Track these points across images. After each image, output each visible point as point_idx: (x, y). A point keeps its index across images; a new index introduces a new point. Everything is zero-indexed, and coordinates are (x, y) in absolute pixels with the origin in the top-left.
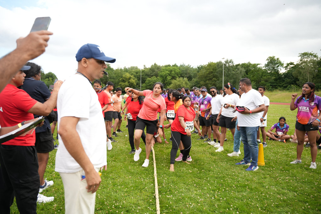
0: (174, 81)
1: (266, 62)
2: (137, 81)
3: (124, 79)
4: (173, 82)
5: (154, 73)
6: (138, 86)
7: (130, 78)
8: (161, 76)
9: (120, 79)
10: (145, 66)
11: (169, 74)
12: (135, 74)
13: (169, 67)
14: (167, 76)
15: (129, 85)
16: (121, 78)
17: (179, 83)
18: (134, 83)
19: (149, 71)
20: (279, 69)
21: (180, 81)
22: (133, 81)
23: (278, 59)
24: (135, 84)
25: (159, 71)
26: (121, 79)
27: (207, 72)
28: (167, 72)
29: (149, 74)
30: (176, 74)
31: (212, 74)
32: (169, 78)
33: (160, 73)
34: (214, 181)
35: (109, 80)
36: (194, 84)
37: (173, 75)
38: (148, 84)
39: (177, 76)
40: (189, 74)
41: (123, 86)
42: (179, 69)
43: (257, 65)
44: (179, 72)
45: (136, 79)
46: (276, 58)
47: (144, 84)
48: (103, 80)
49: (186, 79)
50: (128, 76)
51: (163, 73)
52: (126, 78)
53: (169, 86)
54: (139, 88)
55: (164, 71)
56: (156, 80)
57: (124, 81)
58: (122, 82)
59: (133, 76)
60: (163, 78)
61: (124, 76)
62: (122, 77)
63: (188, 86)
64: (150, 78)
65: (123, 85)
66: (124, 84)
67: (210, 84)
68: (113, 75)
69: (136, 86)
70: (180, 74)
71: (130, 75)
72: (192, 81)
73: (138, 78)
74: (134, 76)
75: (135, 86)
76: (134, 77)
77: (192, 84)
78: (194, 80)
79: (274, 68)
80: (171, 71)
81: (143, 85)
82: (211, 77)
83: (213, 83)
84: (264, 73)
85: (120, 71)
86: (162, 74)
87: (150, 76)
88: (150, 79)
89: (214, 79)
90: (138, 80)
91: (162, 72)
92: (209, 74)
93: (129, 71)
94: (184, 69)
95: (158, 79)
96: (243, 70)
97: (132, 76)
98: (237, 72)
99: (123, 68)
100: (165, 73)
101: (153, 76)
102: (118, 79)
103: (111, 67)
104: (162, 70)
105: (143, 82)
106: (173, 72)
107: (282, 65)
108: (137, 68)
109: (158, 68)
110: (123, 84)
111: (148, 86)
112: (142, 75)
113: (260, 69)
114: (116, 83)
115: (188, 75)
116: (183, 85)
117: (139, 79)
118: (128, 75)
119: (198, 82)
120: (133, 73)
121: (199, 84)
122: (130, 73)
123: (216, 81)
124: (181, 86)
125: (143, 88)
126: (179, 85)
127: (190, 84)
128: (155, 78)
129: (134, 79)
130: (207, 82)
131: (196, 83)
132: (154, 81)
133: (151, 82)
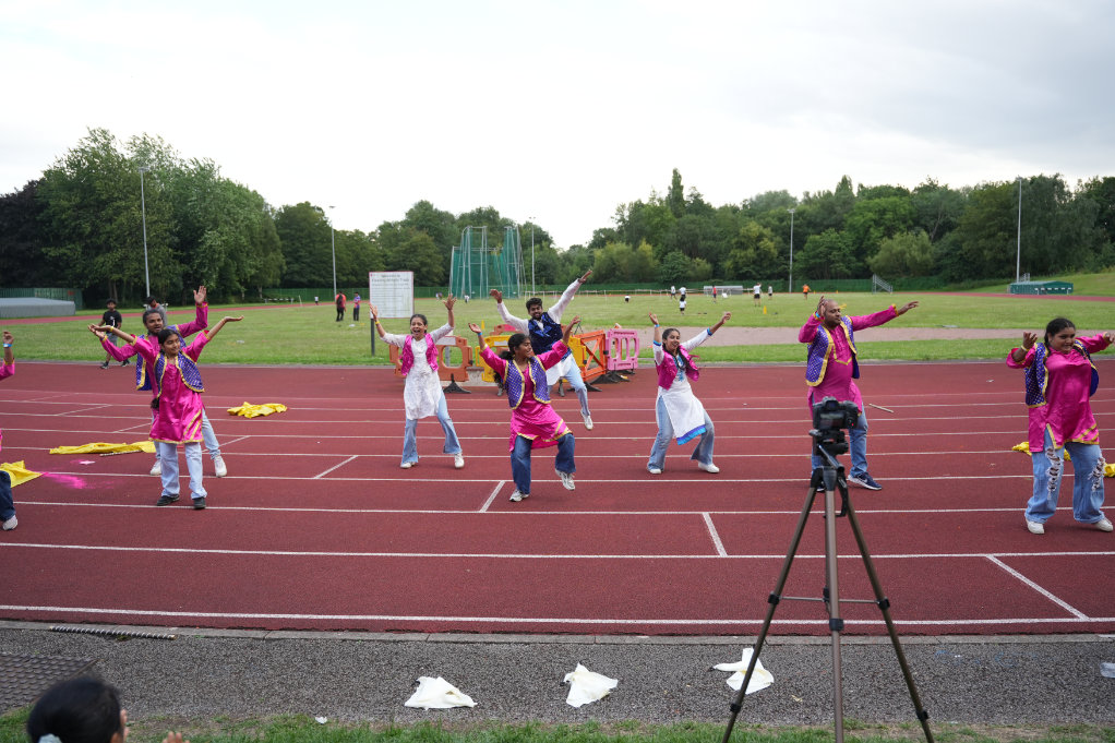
0: (886, 243)
2: (782, 244)
3: (743, 240)
4: (883, 246)
5: (834, 217)
7: (760, 237)
8: (853, 227)
9: (733, 241)
10: (807, 194)
11: (875, 221)
12: (777, 223)
13: (877, 200)
14: (870, 226)
15: (759, 255)
16: (735, 236)
17: (899, 248)
18: (772, 250)
19: (818, 213)
21: (903, 241)
22: (769, 245)
24: (775, 252)
25: (846, 212)
26: (736, 239)
27: (982, 216)
28: (870, 215)
29: (818, 220)
30: (898, 219)
31: (996, 221)
32: (875, 233)
33: (850, 221)
35: (702, 244)
36: (945, 251)
37: (888, 224)
38: (811, 254)
39: (902, 227)
40: (944, 215)
41: (740, 261)
42: (912, 203)
44: (911, 213)
45: (778, 239)
47: (800, 253)
48: (684, 243)
49: (924, 235)
50: (754, 232)
51: (858, 220)
52: (749, 238)
53: (872, 255)
55: (861, 213)
56: (835, 239)
57: (742, 246)
58: (736, 248)
59: (769, 229)
60: (858, 232)
61: (742, 231)
62: (737, 234)
63: (928, 256)
64: (819, 234)
65: (741, 257)
66: (743, 254)
67: (991, 250)
68: (713, 228)
70: (913, 220)
71: (761, 228)
72: (943, 241)
73: (784, 233)
74: (772, 230)
75: (775, 260)
76: (773, 234)
77: (941, 249)
78: (950, 237)
80: (883, 212)
81: (796, 257)
82: (992, 229)
83: (998, 245)
85: (730, 215)
86: (855, 223)
87: (821, 228)
88: (818, 237)
89: (1000, 234)
90: (784, 241)
91: (854, 214)
92: (989, 218)
93: (757, 216)
94: (929, 203)
95: (842, 236)
97: (767, 232)
98: (1071, 213)
99: (740, 206)
100: (862, 220)
101: (827, 227)
102: (727, 239)
103: (705, 203)
104: (853, 209)
105: (799, 246)
106: (889, 216)
109: (847, 202)
110: (740, 253)
111: (814, 257)
112: (795, 226)
114: (720, 252)
115: (940, 221)
116: (913, 252)
117: (785, 235)
118: (754, 227)
119: (957, 245)
120: (770, 219)
121: (960, 248)
122: (762, 221)
123: (1006, 240)
124: (908, 255)
125: (797, 265)
126: (903, 253)
127: (935, 249)
128: (831, 235)
129: (772, 241)
130: (981, 242)
131: (953, 247)
132: (831, 242)
133: (821, 246)
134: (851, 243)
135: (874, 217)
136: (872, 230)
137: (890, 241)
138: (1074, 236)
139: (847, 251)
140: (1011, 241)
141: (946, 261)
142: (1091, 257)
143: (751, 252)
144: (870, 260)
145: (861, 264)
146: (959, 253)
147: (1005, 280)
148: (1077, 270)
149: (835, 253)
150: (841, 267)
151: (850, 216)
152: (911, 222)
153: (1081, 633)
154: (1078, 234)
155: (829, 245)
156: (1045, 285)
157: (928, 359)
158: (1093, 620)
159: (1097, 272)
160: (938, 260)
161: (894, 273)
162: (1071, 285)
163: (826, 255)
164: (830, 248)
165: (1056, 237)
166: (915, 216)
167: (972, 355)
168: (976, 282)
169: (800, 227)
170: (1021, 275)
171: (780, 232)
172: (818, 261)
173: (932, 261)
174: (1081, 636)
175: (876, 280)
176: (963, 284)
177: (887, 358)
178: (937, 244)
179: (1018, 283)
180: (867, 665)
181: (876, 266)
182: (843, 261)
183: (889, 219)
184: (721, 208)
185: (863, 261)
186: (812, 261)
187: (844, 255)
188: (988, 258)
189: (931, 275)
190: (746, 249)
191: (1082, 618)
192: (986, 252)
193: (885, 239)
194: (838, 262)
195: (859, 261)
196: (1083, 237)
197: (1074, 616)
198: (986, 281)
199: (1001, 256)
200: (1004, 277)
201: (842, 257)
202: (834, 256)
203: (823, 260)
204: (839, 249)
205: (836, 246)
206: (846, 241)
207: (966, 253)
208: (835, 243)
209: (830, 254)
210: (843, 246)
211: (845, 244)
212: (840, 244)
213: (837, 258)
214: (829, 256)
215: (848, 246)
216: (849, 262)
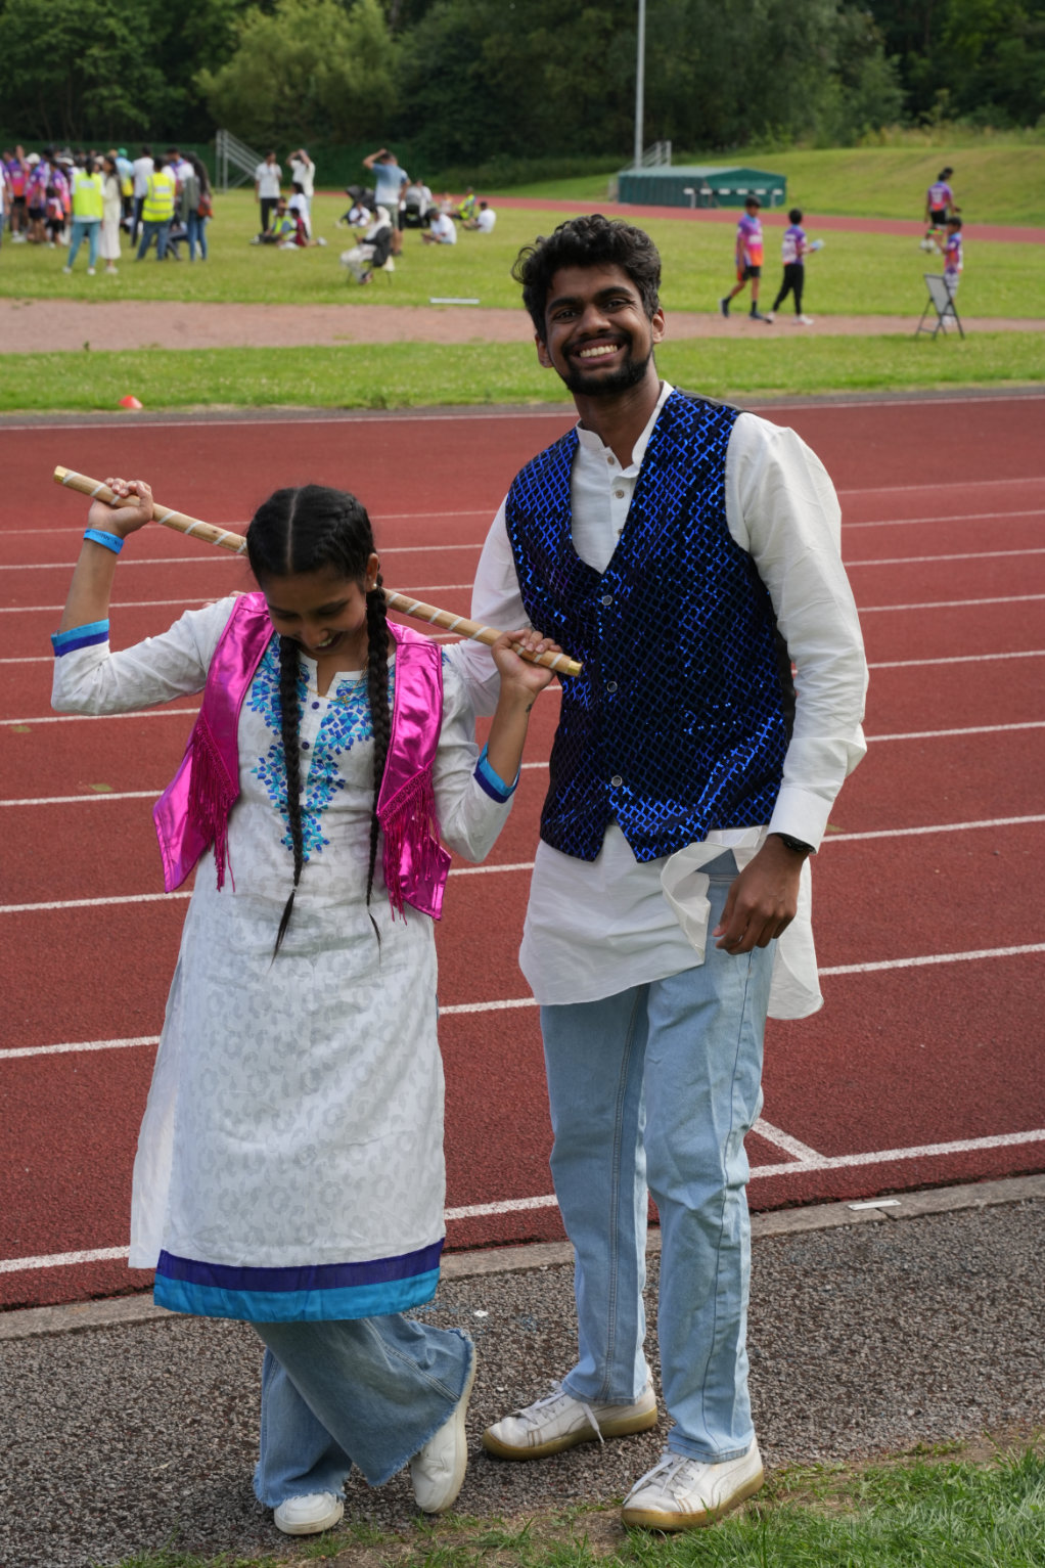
0: (254, 26)
4: (247, 34)
17: (295, 46)
21: (313, 23)
36: (432, 61)
38: (21, 49)
53: (215, 64)
63: (382, 75)
67: (564, 62)
72: (425, 27)
77: (421, 54)
78: (446, 15)
83: (584, 50)
89: (590, 14)
116: (337, 60)
119: (464, 42)
121: (476, 54)
123: (606, 34)
124: (322, 68)
126: (306, 61)
127: (398, 51)
130: (537, 38)
131: (454, 51)
132: (81, 13)
133: (51, 26)
134: (145, 21)
137: (265, 20)
138: (788, 30)
139: (135, 47)
140: (621, 37)
141: (437, 96)
142: (831, 94)
144: (205, 79)
145: (179, 93)
146: (472, 68)
147: (604, 161)
148: (796, 139)
149: (96, 51)
150: (117, 99)
153: (806, 1204)
154: (801, 26)
155: (77, 23)
156: (712, 180)
157: (380, 403)
158: (836, 1163)
159: (848, 144)
160: (411, 90)
161: (279, 127)
162: (781, 182)
167: (510, 393)
168: (522, 166)
170: (648, 145)
172: (43, 75)
173: (392, 90)
174: (804, 1212)
175: (227, 146)
176: (484, 171)
177: (260, 401)
178: (408, 37)
179: (639, 170)
180: (210, 1375)
181: (226, 99)
182: (125, 84)
185: (187, 83)
186: (23, 76)
187: (126, 60)
188: (557, 89)
189: (393, 137)
191: (808, 1160)
192: (549, 70)
193: (253, 12)
194: (107, 82)
195: (172, 81)
196: (813, 37)
197: (784, 1157)
198: (554, 164)
199: (592, 86)
200: (597, 150)
201: (119, 68)
202: (95, 64)
203: (60, 75)
204: (110, 40)
205: (97, 29)
206: (128, 13)
207: (494, 72)
208: (97, 15)
209: (81, 53)
210: (121, 31)
211: (126, 21)
212: (111, 22)
213: (103, 71)
214: (78, 61)
215: (134, 30)
216: (143, 84)
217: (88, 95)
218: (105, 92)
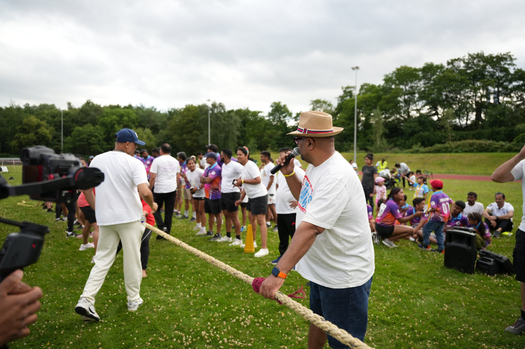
1: (270, 110)
2: (55, 132)
3: (25, 127)
5: (89, 118)
6: (55, 141)
7: (38, 126)
8: (104, 125)
9: (18, 127)
11: (115, 120)
12: (51, 119)
13: (117, 110)
14: (114, 124)
15: (38, 138)
16: (19, 124)
18: (48, 135)
19: (79, 114)
20: (287, 121)
22: (46, 131)
23: (285, 106)
24: (50, 137)
25: (99, 115)
26: (20, 126)
27: (185, 121)
28: (115, 117)
29: (79, 119)
30: (130, 121)
31: (192, 125)
33: (101, 119)
34: (191, 277)
36: (162, 140)
37: (125, 123)
38: (77, 138)
39: (133, 126)
40: (153, 122)
41: (24, 141)
42: (137, 113)
43: (259, 112)
44: (137, 119)
45: (52, 128)
46: (282, 104)
47: (69, 138)
49: (148, 131)
50: (33, 122)
51: (107, 119)
52: (30, 126)
54: (58, 145)
55: (108, 116)
56: (92, 130)
57: (24, 131)
58: (20, 132)
59: (45, 121)
60: (107, 127)
61: (25, 121)
62: (21, 123)
63: (152, 143)
64: (81, 126)
65: (24, 139)
66: (25, 136)
67: (190, 140)
69: (52, 140)
70: (138, 122)
71: (39, 121)
72: (159, 134)
73: (55, 125)
74: (48, 122)
75: (51, 142)
76: (48, 125)
77: (159, 139)
78: (163, 132)
79: (280, 118)
80: (121, 116)
81: (66, 140)
82: (190, 129)
83: (194, 138)
84: (268, 124)
85: (15, 112)
86: (105, 121)
87: (82, 123)
88: (81, 128)
89: (195, 131)
90: (56, 130)
91: (103, 116)
92: (187, 123)
93: (36, 113)
94: (146, 114)
95: (97, 129)
96: (239, 120)
97: (43, 123)
98: (230, 122)
99: (22, 107)
100: (110, 120)
101: (86, 123)
102: (12, 126)
104: (104, 114)
105: (68, 133)
106: (126, 118)
107: (290, 115)
108: (53, 107)
109: (97, 109)
110: (23, 136)
111: (78, 141)
112: (64, 121)
113: (262, 119)
114: (7, 135)
115: (152, 125)
117: (57, 127)
118: (34, 120)
120: (45, 115)
121: (172, 138)
122: (39, 116)
123: (198, 135)
125: (67, 145)
128: (89, 128)
129: (47, 129)
130: (184, 136)
131: (166, 138)
132: (90, 132)
133: (83, 134)
134: (102, 133)
135: (117, 118)
136: (116, 126)
138: (231, 135)
139: (101, 138)
140: (200, 136)
143: (31, 136)
149: (93, 138)
151: (101, 117)
152: (137, 124)
154: (233, 134)
155: (89, 133)
163: (88, 140)
164: (88, 135)
165: (223, 135)
166: (139, 120)
169: (67, 122)
171: (54, 124)
172: (82, 143)
173: (155, 145)
178: (156, 136)
182: (99, 144)
183: (126, 121)
184: (7, 108)
186: (78, 143)
187: (99, 140)
190: (28, 133)
192: (187, 141)
194: (95, 144)
195: (108, 144)
196: (235, 136)
199: (195, 144)
201: (98, 142)
202: (93, 140)
203: (86, 143)
204: (96, 137)
205: (93, 134)
206: (99, 132)
207: (175, 142)
208: (93, 132)
209: (90, 139)
210: (98, 135)
211: (99, 133)
212: (96, 134)
213: (95, 142)
214: (90, 141)
215: (101, 135)
216: (103, 144)
217: (92, 147)
218: (95, 146)
